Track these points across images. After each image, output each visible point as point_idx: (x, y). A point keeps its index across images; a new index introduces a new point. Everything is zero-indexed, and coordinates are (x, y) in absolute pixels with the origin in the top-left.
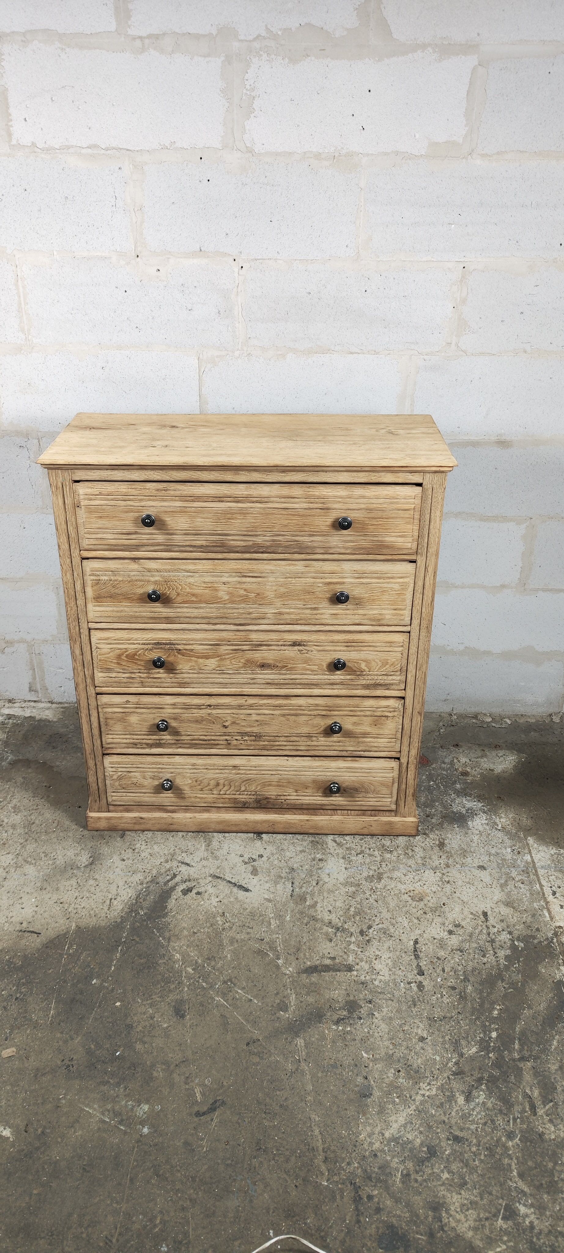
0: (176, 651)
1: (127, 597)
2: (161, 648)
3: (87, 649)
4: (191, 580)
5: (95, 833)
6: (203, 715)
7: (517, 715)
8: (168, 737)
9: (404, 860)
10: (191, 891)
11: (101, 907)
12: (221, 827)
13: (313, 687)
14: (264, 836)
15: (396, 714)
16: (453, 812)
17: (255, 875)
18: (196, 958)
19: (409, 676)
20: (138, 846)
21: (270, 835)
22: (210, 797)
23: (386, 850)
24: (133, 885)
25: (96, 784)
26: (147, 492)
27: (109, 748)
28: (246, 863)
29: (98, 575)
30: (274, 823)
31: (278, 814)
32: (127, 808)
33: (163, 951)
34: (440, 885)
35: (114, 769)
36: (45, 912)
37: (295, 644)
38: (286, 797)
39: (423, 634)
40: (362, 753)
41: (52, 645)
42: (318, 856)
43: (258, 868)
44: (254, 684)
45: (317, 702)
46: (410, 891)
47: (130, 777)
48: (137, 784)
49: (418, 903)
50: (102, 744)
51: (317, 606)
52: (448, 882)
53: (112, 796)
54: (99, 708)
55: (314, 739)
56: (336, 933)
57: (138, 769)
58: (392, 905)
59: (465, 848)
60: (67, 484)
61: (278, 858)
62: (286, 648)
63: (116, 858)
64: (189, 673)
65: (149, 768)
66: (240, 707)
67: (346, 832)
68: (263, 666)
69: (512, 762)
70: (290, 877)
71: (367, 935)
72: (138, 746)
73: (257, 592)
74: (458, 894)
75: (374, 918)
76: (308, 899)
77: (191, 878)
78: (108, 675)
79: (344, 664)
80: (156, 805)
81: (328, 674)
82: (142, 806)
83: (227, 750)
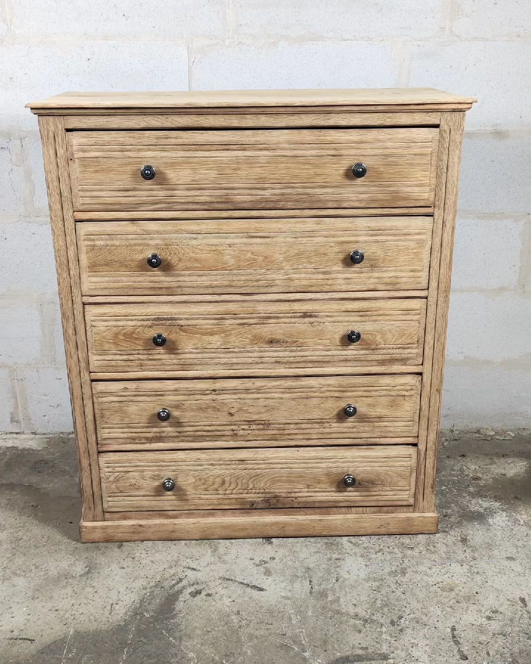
0: (177, 327)
1: (123, 265)
2: (162, 325)
4: (195, 243)
5: (90, 545)
6: (207, 402)
7: (519, 429)
8: (170, 429)
9: (427, 556)
10: (200, 593)
11: (102, 612)
12: (224, 533)
13: (325, 365)
14: (273, 540)
15: (413, 392)
16: (471, 512)
17: (269, 576)
18: (213, 655)
19: (427, 348)
20: (138, 554)
21: (280, 539)
22: (215, 498)
23: (405, 547)
24: (135, 590)
25: (90, 488)
27: (105, 444)
28: (257, 565)
29: (94, 240)
30: (284, 525)
31: (289, 515)
32: (125, 515)
33: (173, 651)
34: (470, 576)
35: (110, 470)
36: (39, 619)
37: (305, 315)
38: (297, 495)
39: (441, 299)
40: (377, 440)
41: (36, 369)
42: (334, 556)
43: (271, 570)
44: (262, 363)
45: (328, 382)
46: (438, 583)
47: (128, 479)
48: (135, 486)
49: (448, 594)
50: (97, 440)
51: (329, 270)
52: (478, 573)
53: (109, 501)
54: (94, 397)
55: (326, 425)
56: (364, 625)
57: (136, 468)
58: (421, 595)
59: (490, 542)
60: (60, 132)
61: (292, 560)
62: (295, 320)
63: (114, 566)
64: (192, 353)
65: (149, 467)
66: (247, 391)
67: (361, 533)
68: (271, 342)
69: (523, 467)
70: (307, 576)
71: (398, 625)
72: (136, 441)
73: (265, 254)
74: (490, 583)
75: (404, 609)
76: (329, 595)
77: (199, 581)
78: (104, 358)
79: (359, 336)
80: (157, 509)
81: (341, 349)
82: (140, 512)
83: (233, 442)
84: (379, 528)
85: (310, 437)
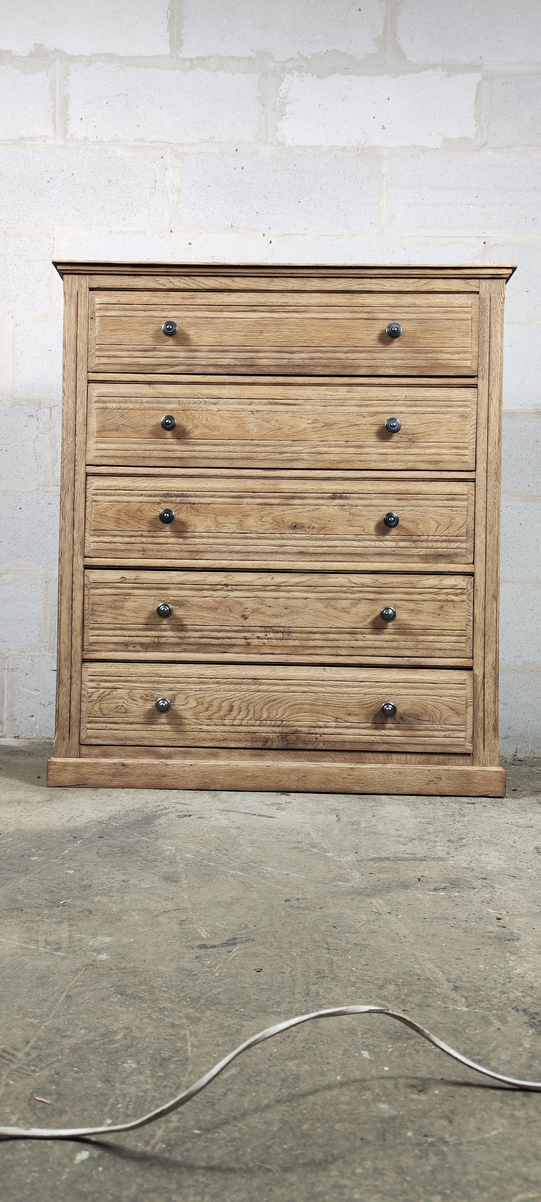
0: (189, 505)
2: (171, 501)
3: (80, 501)
4: (215, 408)
6: (217, 599)
8: (170, 633)
9: (494, 808)
10: (190, 816)
11: (57, 821)
12: (230, 781)
13: (357, 558)
14: (291, 794)
15: (464, 597)
17: (282, 811)
19: (477, 541)
20: (115, 795)
21: (300, 793)
22: (218, 730)
24: (105, 811)
25: (67, 710)
26: (170, 301)
27: (91, 651)
28: (268, 805)
29: (106, 402)
30: (305, 774)
31: (312, 761)
32: (106, 750)
35: (94, 684)
38: (321, 731)
39: (491, 483)
43: (286, 808)
44: (283, 553)
45: (360, 581)
47: (114, 698)
48: (122, 709)
50: (83, 646)
51: (363, 443)
53: (88, 729)
54: (86, 588)
55: (359, 636)
57: (126, 685)
60: (83, 292)
62: (323, 501)
63: (83, 799)
64: (203, 537)
65: (142, 682)
66: (265, 587)
68: (295, 527)
70: (334, 813)
73: (291, 423)
76: (363, 823)
77: (190, 810)
78: (102, 540)
79: (397, 520)
80: (146, 743)
81: (376, 539)
82: (126, 746)
83: (245, 655)
84: (428, 784)
85: (340, 652)
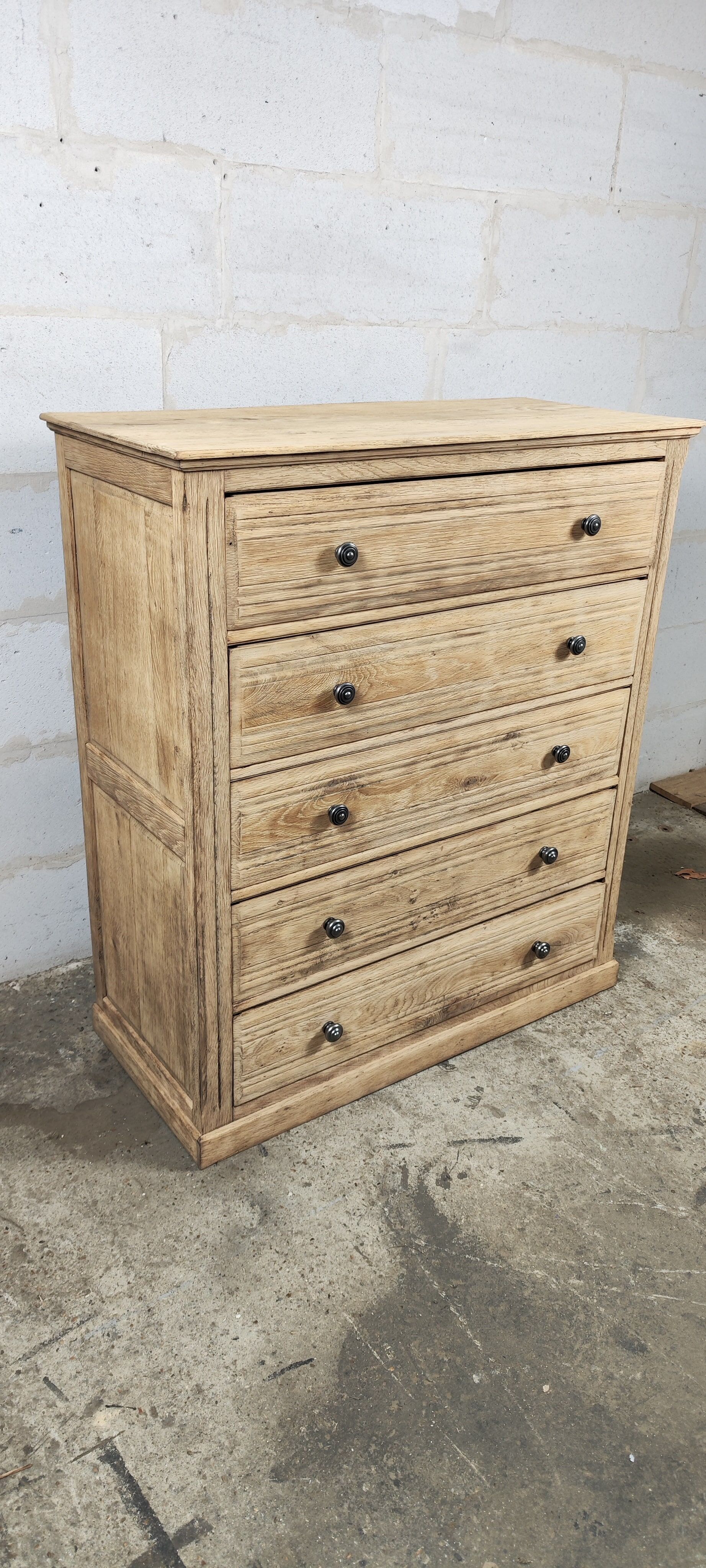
0: (357, 789)
1: (296, 708)
2: (337, 790)
4: (391, 656)
5: (217, 1168)
6: (384, 892)
8: (334, 947)
9: (636, 1018)
10: (449, 1177)
11: (356, 1267)
12: (396, 1074)
13: (522, 800)
14: (451, 1062)
15: (607, 813)
17: (502, 1116)
18: (564, 1261)
20: (304, 1154)
21: (462, 1056)
22: (384, 1029)
23: (604, 1016)
24: (363, 1212)
26: (340, 504)
27: (243, 1000)
28: (474, 1107)
29: (256, 674)
30: (462, 1037)
31: (466, 1021)
32: (265, 1100)
35: (249, 1037)
36: (278, 1323)
37: (509, 736)
38: (479, 989)
39: (644, 685)
40: (566, 886)
42: (542, 1057)
43: (496, 1106)
44: (454, 816)
45: (525, 823)
46: (684, 1050)
47: (274, 1041)
48: (283, 1050)
50: (233, 997)
51: (541, 667)
53: (243, 1088)
54: (234, 930)
55: (517, 882)
57: (287, 1022)
59: (673, 977)
61: (501, 1081)
62: (497, 745)
63: (292, 1188)
64: (372, 823)
65: (304, 1013)
66: (434, 861)
68: (468, 783)
70: (543, 1097)
72: (287, 981)
73: (474, 658)
75: (688, 1098)
76: (596, 1113)
77: (428, 1160)
78: (254, 863)
80: (307, 1075)
81: (541, 774)
82: (286, 1087)
83: (410, 941)
84: (561, 1000)
85: (499, 904)
